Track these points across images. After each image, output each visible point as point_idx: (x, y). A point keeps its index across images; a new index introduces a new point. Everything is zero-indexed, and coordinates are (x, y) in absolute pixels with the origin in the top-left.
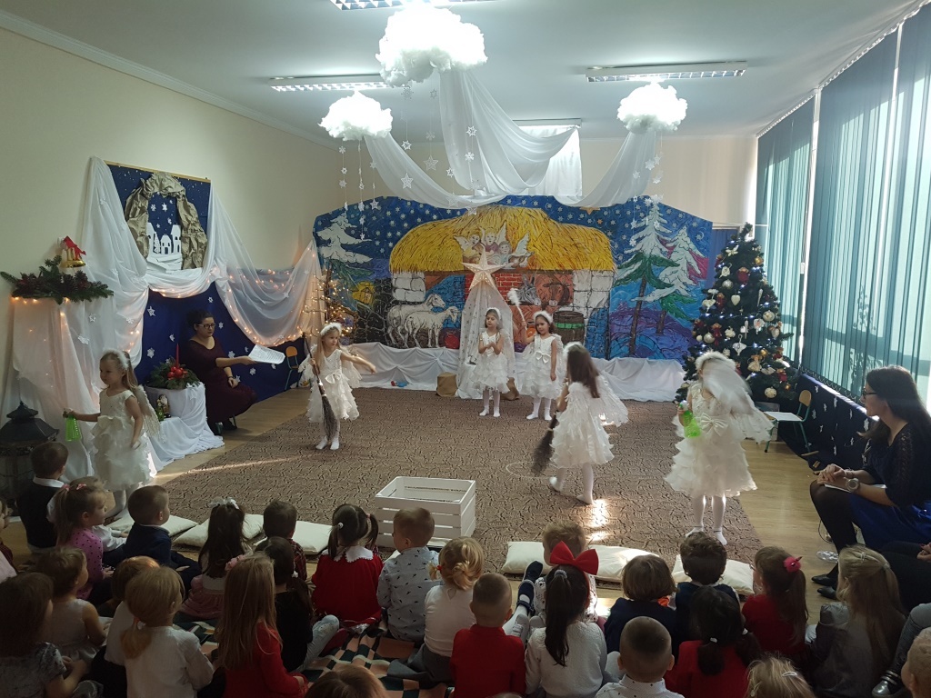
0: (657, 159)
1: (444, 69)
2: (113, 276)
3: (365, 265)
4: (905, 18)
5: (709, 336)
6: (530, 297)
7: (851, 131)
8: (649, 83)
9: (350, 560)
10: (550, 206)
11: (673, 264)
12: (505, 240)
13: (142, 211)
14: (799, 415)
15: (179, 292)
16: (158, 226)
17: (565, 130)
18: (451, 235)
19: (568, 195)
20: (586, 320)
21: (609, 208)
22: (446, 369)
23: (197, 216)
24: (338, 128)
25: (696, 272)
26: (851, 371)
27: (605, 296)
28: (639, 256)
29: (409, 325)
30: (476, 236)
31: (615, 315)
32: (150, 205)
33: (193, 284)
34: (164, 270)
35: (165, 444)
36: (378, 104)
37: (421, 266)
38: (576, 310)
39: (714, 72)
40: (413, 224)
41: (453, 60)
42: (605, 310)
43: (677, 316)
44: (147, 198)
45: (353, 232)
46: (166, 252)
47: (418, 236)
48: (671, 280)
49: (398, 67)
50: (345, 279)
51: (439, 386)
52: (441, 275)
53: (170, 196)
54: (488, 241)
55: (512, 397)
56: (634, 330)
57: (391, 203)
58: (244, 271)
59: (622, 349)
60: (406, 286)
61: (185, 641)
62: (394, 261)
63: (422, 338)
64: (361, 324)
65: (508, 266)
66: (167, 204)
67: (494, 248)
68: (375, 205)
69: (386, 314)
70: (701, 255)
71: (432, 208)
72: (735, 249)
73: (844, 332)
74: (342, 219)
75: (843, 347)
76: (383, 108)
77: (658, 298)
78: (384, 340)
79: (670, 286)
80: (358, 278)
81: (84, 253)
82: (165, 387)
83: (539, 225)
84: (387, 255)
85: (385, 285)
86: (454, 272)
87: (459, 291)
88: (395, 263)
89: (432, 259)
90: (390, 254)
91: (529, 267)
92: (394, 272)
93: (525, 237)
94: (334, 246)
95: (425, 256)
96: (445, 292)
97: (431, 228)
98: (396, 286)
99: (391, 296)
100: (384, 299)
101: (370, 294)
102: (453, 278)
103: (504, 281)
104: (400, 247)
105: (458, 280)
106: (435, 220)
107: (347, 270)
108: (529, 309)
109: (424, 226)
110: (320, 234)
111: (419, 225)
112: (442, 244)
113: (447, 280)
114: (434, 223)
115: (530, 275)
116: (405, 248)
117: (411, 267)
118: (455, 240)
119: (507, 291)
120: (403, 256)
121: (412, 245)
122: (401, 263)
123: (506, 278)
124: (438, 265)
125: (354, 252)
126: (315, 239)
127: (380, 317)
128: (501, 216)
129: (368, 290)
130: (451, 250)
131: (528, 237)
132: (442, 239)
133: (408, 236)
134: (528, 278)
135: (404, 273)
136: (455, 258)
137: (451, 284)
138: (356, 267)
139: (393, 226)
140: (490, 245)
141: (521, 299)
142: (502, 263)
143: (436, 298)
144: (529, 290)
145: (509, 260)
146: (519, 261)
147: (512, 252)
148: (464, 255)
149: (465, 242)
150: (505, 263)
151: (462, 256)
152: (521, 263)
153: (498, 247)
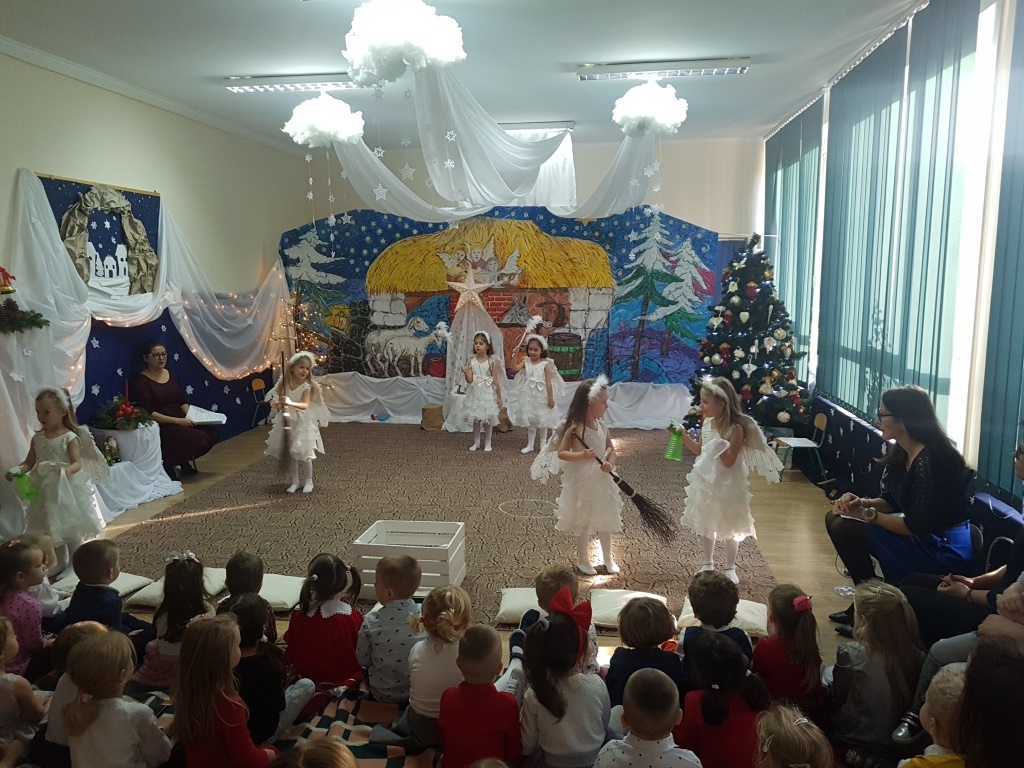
0: (657, 165)
1: (418, 67)
2: (48, 304)
3: (338, 287)
4: (915, 12)
5: (716, 357)
6: (522, 318)
7: (861, 133)
8: (646, 82)
9: (325, 615)
10: (541, 217)
11: (678, 280)
12: (493, 255)
13: (81, 229)
14: (815, 441)
15: (127, 321)
16: (100, 246)
17: (556, 134)
18: (434, 252)
19: (562, 205)
20: (584, 343)
21: (606, 218)
22: (432, 400)
23: (145, 234)
24: (303, 134)
25: (701, 287)
26: (867, 392)
27: (604, 316)
28: (640, 270)
29: (389, 351)
30: (461, 253)
31: (616, 336)
32: (90, 223)
33: (143, 311)
34: (108, 296)
35: (115, 492)
36: (348, 107)
37: (401, 286)
38: (573, 331)
39: (716, 70)
40: (391, 241)
41: (428, 57)
42: (605, 331)
43: (682, 336)
44: (86, 215)
45: (324, 250)
46: (111, 275)
47: (397, 253)
48: (676, 296)
49: (366, 65)
50: (316, 302)
51: (424, 418)
52: (423, 296)
53: (113, 212)
54: (474, 257)
55: (505, 429)
56: (636, 352)
57: (366, 217)
58: (202, 296)
59: (624, 372)
60: (385, 309)
61: (138, 714)
62: (371, 282)
63: (404, 366)
64: (336, 352)
65: (497, 284)
66: (111, 221)
67: (481, 264)
68: (347, 219)
69: (363, 340)
70: (707, 269)
71: (411, 223)
72: (743, 262)
73: (859, 350)
74: (312, 235)
75: (858, 366)
76: (353, 111)
77: (660, 316)
78: (362, 369)
79: (674, 303)
80: (331, 301)
81: (14, 278)
82: (114, 428)
83: (531, 239)
84: (363, 275)
85: (362, 308)
86: (438, 292)
87: (443, 313)
88: (372, 284)
89: (413, 278)
90: (366, 274)
91: (521, 285)
92: (371, 293)
93: (515, 252)
94: (304, 266)
95: (406, 275)
96: (429, 315)
97: (411, 244)
98: (373, 309)
99: (368, 320)
100: (361, 324)
101: (345, 319)
102: (437, 299)
103: (492, 302)
104: (377, 266)
105: (442, 301)
106: (415, 235)
107: (319, 293)
108: (522, 331)
109: (403, 242)
110: (287, 252)
111: (398, 240)
112: (424, 261)
113: (430, 301)
114: (414, 239)
115: (522, 293)
116: (383, 266)
117: (389, 288)
118: (438, 257)
119: (497, 312)
120: (381, 276)
121: (390, 263)
122: (379, 283)
123: (494, 298)
124: (420, 285)
125: (326, 271)
126: (282, 258)
127: (357, 343)
128: (488, 230)
129: (342, 314)
130: (434, 268)
131: (518, 252)
132: (423, 256)
133: (388, 252)
134: (520, 298)
135: (382, 294)
136: (439, 277)
137: (434, 306)
138: (329, 289)
139: (369, 242)
140: (477, 261)
141: (512, 320)
142: (490, 281)
143: (418, 321)
144: (521, 311)
145: (498, 278)
146: (509, 279)
147: (501, 269)
148: (448, 273)
149: (449, 259)
150: (493, 281)
151: (446, 275)
152: (511, 281)
153: (485, 263)
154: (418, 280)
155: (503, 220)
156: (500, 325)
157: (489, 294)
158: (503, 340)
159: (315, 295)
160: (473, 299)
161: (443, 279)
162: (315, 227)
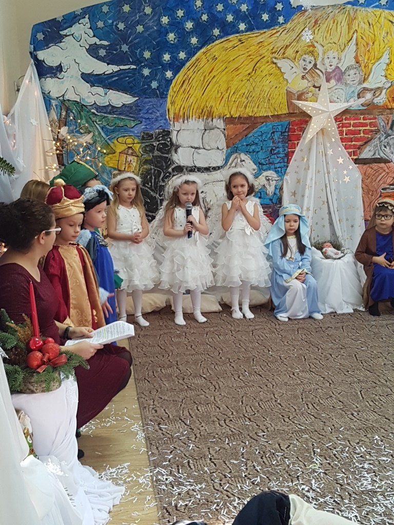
3: (125, 110)
37: (220, 108)
40: (206, 40)
45: (102, 53)
47: (215, 58)
52: (251, 122)
54: (327, 65)
60: (194, 143)
62: (175, 101)
71: (237, 12)
74: (82, 29)
84: (162, 93)
85: (160, 142)
86: (272, 116)
87: (278, 147)
88: (176, 105)
89: (238, 96)
90: (168, 91)
91: (389, 104)
92: (175, 120)
93: (383, 57)
94: (69, 78)
95: (227, 93)
96: (257, 150)
97: (235, 45)
98: (178, 144)
99: (170, 159)
100: (159, 165)
101: (136, 158)
102: (271, 126)
103: (350, 128)
104: (184, 79)
105: (277, 130)
106: (242, 32)
107: (94, 119)
108: (386, 168)
109: (224, 43)
110: (41, 55)
111: (216, 40)
112: (254, 72)
113: (261, 130)
114: (241, 37)
115: (389, 116)
116: (193, 79)
117: (202, 112)
118: (274, 66)
119: (353, 143)
120: (189, 93)
121: (204, 75)
122: (187, 105)
123: (352, 123)
124: (247, 107)
125: (105, 87)
126: (35, 64)
127: (152, 193)
128: (348, 25)
129: (130, 151)
130: (268, 82)
131: (388, 57)
132: (253, 64)
133: (197, 60)
134: (386, 122)
135: (191, 120)
136: (275, 95)
137: (266, 136)
138: (110, 113)
139: (172, 42)
140: (331, 71)
141: (375, 154)
142: (348, 99)
143: (243, 159)
144: (386, 140)
145: (358, 95)
146: (374, 95)
147: (364, 82)
148: (289, 89)
149: (290, 68)
150: (352, 100)
151: (286, 92)
152: (376, 99)
153: (343, 73)
154: (244, 99)
155: (370, 9)
156: (358, 162)
157: (344, 117)
158: (361, 181)
159: (87, 122)
160: (329, 125)
161: (280, 97)
162: (87, 16)
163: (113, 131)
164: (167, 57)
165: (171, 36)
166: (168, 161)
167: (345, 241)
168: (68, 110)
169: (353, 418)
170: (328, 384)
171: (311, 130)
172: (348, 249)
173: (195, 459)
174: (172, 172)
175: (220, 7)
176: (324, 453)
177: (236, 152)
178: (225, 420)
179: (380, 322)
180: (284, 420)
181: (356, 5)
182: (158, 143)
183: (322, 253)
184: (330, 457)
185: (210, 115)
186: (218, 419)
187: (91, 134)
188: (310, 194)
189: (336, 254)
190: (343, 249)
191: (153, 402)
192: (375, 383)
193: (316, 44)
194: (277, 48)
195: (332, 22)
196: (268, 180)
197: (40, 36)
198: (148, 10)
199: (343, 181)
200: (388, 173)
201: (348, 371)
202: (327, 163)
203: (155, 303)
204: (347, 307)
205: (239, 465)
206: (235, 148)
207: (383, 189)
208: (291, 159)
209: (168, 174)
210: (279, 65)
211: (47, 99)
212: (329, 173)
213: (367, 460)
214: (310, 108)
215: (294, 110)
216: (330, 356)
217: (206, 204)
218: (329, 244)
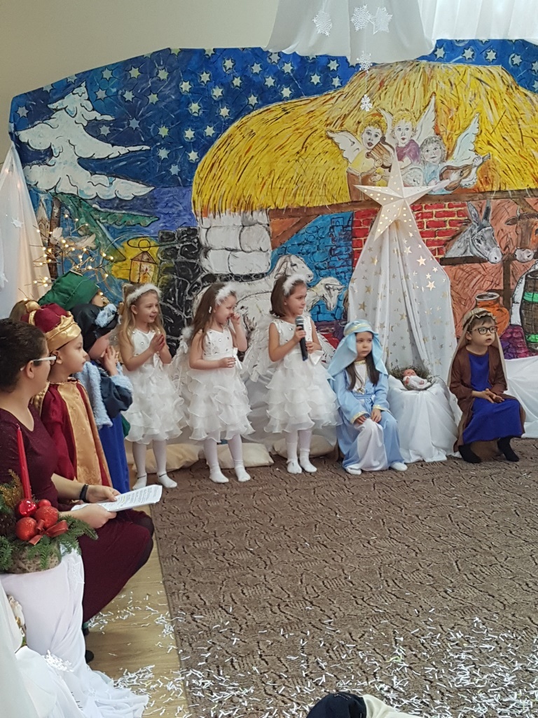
3: (136, 203)
10: (517, 60)
18: (322, 129)
37: (261, 198)
40: (240, 110)
45: (105, 130)
47: (252, 134)
52: (303, 215)
60: (230, 243)
62: (202, 190)
65: (437, 187)
69: (188, 304)
83: (498, 101)
84: (185, 181)
85: (185, 244)
86: (330, 206)
87: (340, 246)
88: (204, 196)
89: (284, 182)
90: (192, 177)
91: (481, 186)
92: (203, 214)
93: (471, 126)
94: (62, 164)
95: (269, 177)
96: (313, 251)
97: (278, 116)
98: (208, 245)
99: (198, 266)
100: (183, 274)
101: (153, 266)
102: (329, 219)
103: (431, 219)
104: (213, 161)
105: (338, 224)
106: (287, 99)
107: (96, 216)
108: (481, 270)
109: (264, 114)
110: (24, 136)
111: (253, 110)
112: (304, 149)
113: (317, 224)
114: (285, 106)
115: (482, 201)
116: (225, 161)
117: (238, 203)
118: (330, 141)
119: (437, 238)
120: (220, 179)
121: (239, 155)
122: (218, 195)
123: (434, 213)
124: (297, 195)
125: (109, 174)
126: (17, 147)
127: (176, 311)
128: (424, 86)
129: (145, 257)
130: (323, 162)
131: (477, 125)
132: (302, 140)
133: (229, 136)
134: (479, 210)
135: (224, 214)
136: (332, 179)
137: (323, 232)
138: (117, 208)
139: (196, 115)
140: (404, 145)
141: (465, 251)
142: (427, 181)
143: (294, 263)
144: (480, 233)
145: (441, 175)
146: (461, 176)
147: (447, 159)
148: (350, 171)
149: (351, 143)
150: (433, 182)
151: (346, 174)
152: (463, 180)
153: (419, 149)
154: (292, 186)
155: (451, 65)
156: (444, 262)
157: (424, 205)
158: (449, 287)
159: (88, 221)
160: (405, 215)
161: (340, 181)
162: (84, 84)
163: (122, 232)
164: (189, 134)
165: (195, 107)
166: (197, 269)
167: (432, 366)
168: (62, 206)
169: (447, 596)
170: (414, 554)
171: (381, 223)
172: (437, 376)
173: (240, 656)
174: (201, 282)
175: (257, 68)
176: (410, 642)
177: (285, 254)
178: (279, 605)
179: (482, 471)
180: (357, 603)
181: (434, 61)
182: (181, 245)
183: (403, 382)
184: (416, 647)
185: (249, 207)
186: (270, 604)
187: (93, 237)
188: (384, 305)
189: (421, 383)
190: (429, 376)
191: (184, 586)
192: (475, 550)
193: (383, 112)
194: (333, 118)
195: (402, 83)
196: (329, 289)
197: (22, 112)
198: (163, 75)
199: (425, 288)
200: (484, 276)
201: (440, 537)
202: (404, 265)
203: (184, 456)
204: (439, 453)
205: (298, 662)
206: (284, 249)
207: (478, 297)
208: (357, 261)
209: (196, 285)
210: (336, 140)
211: (33, 192)
212: (407, 277)
213: (464, 649)
214: (379, 195)
215: (358, 197)
216: (416, 518)
217: (248, 323)
218: (412, 371)
